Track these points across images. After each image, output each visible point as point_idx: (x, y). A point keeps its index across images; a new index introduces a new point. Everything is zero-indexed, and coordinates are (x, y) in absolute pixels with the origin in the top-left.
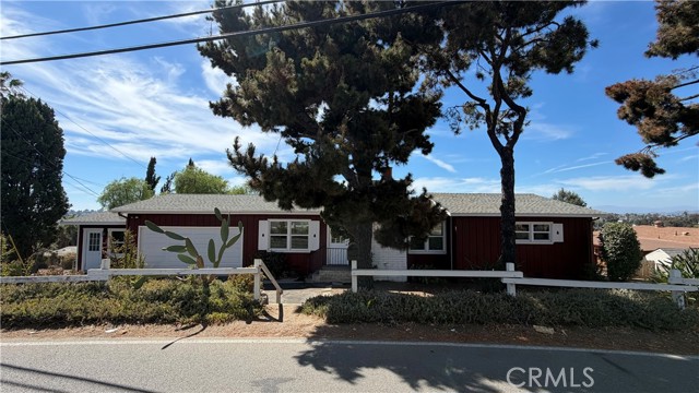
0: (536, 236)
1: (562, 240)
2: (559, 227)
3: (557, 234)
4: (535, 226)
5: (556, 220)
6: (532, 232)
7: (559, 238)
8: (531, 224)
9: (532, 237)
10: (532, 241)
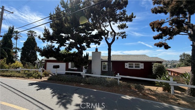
0: (136, 67)
1: (143, 68)
2: (143, 64)
3: (142, 66)
5: (142, 62)
6: (134, 66)
8: (134, 63)
9: (134, 67)
10: (134, 68)
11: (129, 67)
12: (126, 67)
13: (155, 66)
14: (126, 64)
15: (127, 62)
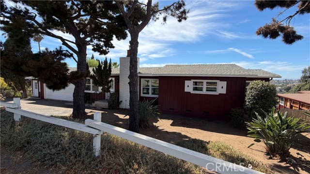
0: (208, 89)
1: (225, 93)
2: (224, 84)
3: (221, 88)
4: (207, 83)
5: (222, 79)
6: (205, 87)
7: (224, 91)
8: (205, 81)
9: (204, 89)
10: (204, 92)
11: (194, 90)
12: (187, 90)
13: (252, 88)
14: (187, 83)
15: (189, 78)
